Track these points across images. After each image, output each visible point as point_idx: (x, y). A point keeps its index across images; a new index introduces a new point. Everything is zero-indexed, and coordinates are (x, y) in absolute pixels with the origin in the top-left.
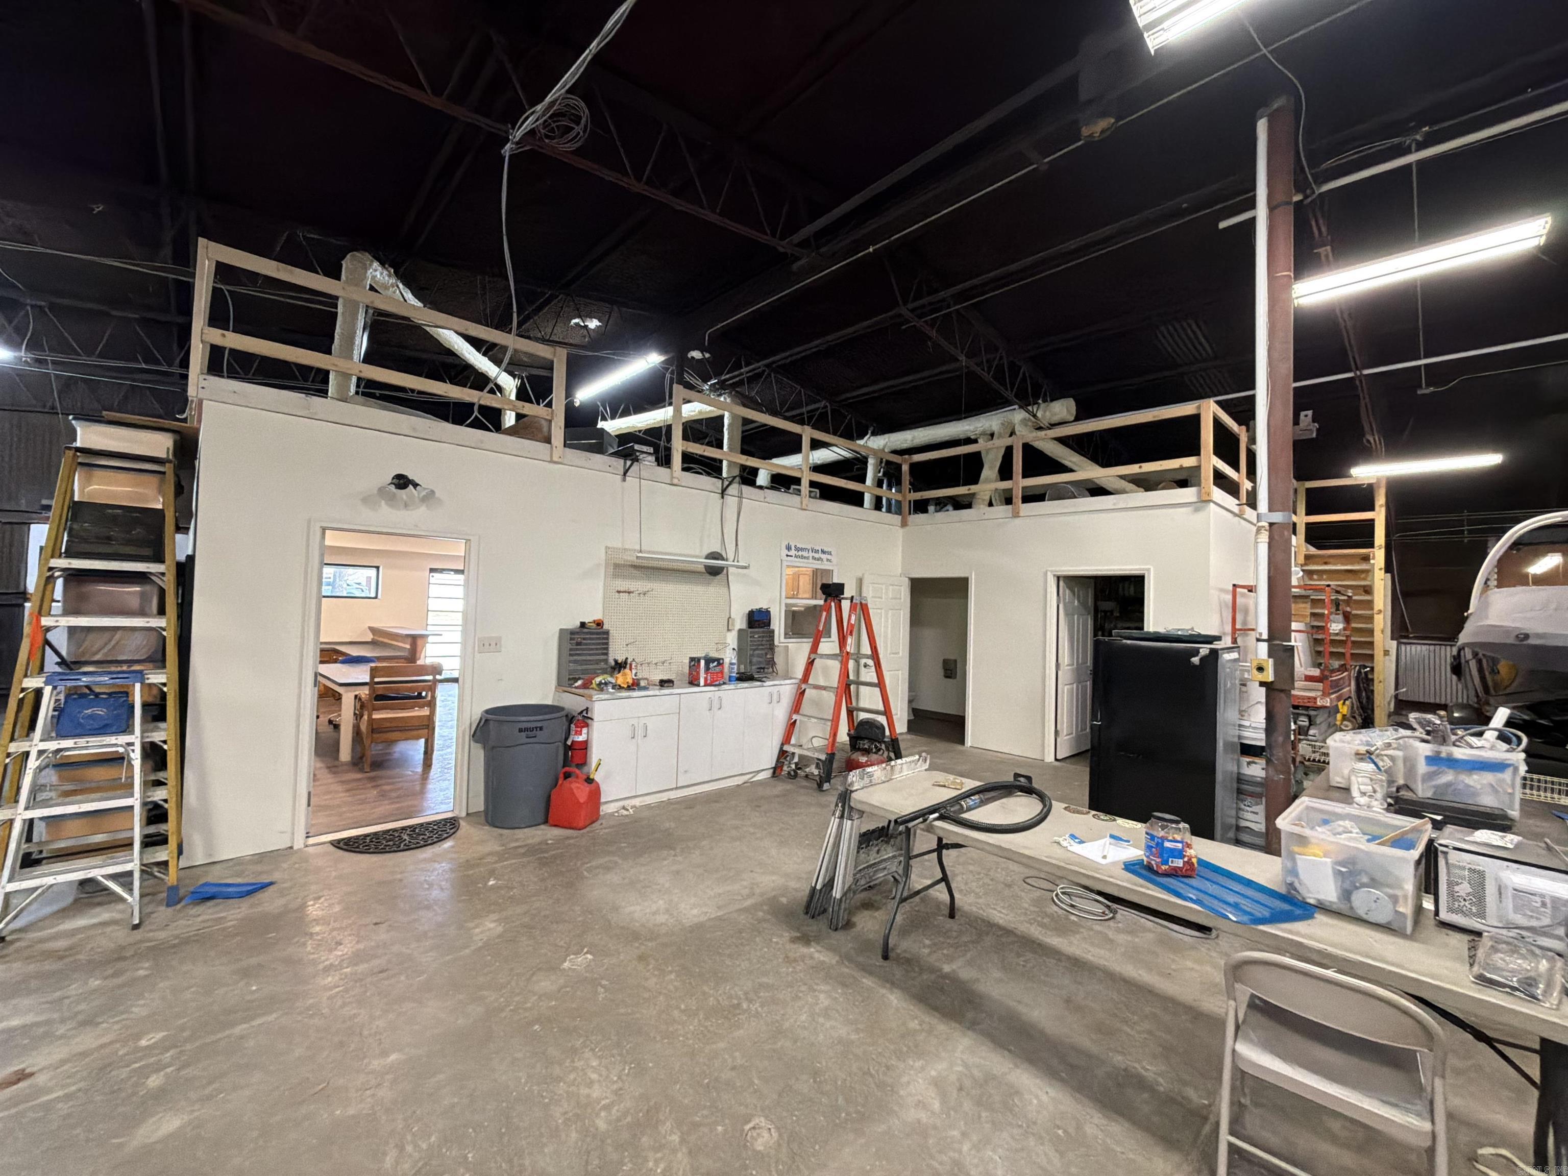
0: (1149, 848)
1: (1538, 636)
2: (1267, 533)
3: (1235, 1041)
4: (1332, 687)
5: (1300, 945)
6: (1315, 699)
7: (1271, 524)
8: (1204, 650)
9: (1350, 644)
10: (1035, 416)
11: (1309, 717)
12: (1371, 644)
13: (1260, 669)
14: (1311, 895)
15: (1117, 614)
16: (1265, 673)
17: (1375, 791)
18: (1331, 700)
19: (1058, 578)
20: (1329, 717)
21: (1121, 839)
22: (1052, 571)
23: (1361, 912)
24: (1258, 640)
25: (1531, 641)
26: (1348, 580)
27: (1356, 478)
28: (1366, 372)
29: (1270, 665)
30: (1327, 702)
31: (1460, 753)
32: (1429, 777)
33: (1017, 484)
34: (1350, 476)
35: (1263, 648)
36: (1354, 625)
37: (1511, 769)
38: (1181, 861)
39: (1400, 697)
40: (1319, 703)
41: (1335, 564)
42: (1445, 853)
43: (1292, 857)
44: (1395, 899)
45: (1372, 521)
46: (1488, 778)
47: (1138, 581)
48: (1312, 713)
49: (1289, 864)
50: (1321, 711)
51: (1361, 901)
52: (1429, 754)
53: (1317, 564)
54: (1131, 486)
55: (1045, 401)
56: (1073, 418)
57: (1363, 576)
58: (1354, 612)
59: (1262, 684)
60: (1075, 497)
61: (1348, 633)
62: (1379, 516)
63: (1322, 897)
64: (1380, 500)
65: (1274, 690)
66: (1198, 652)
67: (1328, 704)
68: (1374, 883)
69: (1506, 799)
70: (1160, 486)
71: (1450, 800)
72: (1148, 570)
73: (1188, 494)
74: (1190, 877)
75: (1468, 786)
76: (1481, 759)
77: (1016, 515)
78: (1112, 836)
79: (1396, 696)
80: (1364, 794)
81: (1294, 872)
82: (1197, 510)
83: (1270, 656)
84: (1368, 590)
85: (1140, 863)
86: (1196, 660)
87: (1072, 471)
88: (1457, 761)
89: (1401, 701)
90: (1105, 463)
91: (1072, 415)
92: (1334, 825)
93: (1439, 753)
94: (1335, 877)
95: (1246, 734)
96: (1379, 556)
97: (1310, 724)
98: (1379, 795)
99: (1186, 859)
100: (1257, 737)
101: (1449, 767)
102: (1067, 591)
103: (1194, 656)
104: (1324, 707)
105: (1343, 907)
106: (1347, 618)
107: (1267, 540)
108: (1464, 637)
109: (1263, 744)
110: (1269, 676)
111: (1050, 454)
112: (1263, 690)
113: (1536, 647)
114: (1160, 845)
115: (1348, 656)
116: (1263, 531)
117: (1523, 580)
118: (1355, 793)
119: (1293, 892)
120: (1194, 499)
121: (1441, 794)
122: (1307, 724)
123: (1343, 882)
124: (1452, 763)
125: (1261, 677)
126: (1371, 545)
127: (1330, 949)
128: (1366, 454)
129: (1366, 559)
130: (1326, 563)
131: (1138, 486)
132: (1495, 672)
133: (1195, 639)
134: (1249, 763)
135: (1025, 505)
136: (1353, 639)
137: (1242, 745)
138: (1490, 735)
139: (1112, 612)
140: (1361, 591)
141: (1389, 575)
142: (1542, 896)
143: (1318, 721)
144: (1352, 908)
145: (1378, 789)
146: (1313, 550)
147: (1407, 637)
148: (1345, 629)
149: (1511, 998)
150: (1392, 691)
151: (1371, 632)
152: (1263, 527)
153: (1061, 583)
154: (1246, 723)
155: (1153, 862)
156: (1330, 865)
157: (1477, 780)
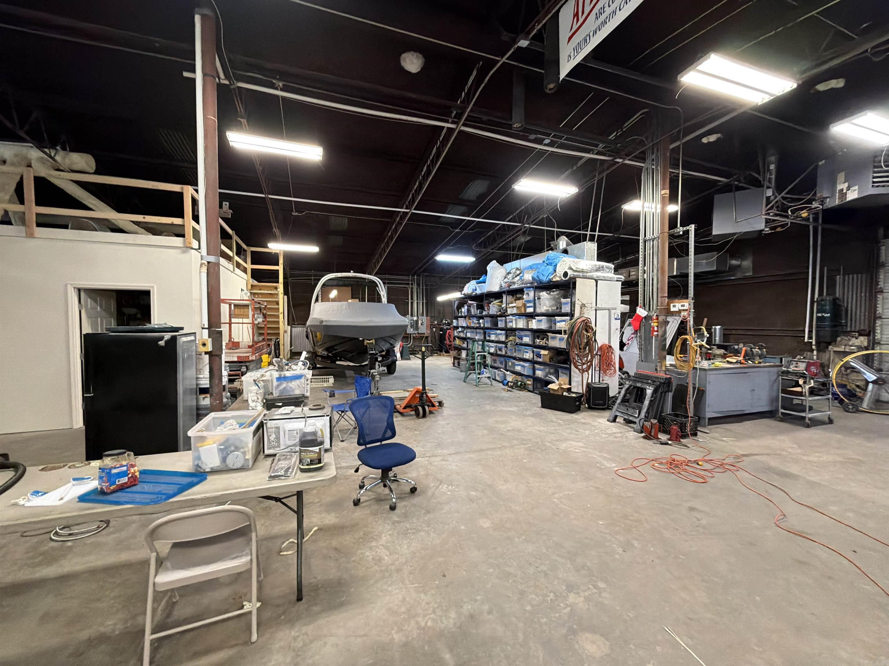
0: (101, 478)
1: (326, 321)
2: (206, 267)
3: (156, 576)
4: (256, 350)
5: (193, 500)
6: (249, 357)
7: (208, 263)
8: (167, 336)
9: (266, 328)
10: (53, 158)
11: (247, 367)
12: (279, 328)
13: (204, 345)
14: (207, 467)
15: (139, 316)
16: (206, 346)
17: (258, 399)
18: (256, 356)
19: (79, 290)
20: (257, 365)
21: (83, 479)
22: (71, 285)
23: (231, 466)
24: (203, 328)
25: (324, 324)
26: (269, 298)
27: (271, 249)
28: (270, 196)
29: (209, 342)
30: (254, 358)
31: (288, 374)
32: (278, 386)
33: (30, 209)
34: (268, 247)
35: (206, 332)
36: (268, 320)
37: (304, 377)
38: (127, 478)
39: (293, 351)
40: (250, 359)
41: (264, 290)
42: (266, 423)
43: (197, 450)
44: (244, 453)
45: (278, 271)
46: (298, 382)
47: (147, 294)
48: (248, 364)
49: (196, 454)
50: (252, 363)
51: (231, 461)
52: (278, 376)
53: (257, 290)
54: (143, 230)
55: (64, 149)
56: (93, 171)
57: (276, 296)
58: (268, 313)
59: (206, 353)
60: (96, 230)
61: (265, 323)
62: (280, 268)
63: (212, 466)
64: (281, 261)
65: (213, 355)
66: (163, 337)
67: (254, 359)
68: (237, 449)
69: (303, 389)
70: (164, 234)
71: (286, 395)
72: (153, 287)
73: (178, 241)
74: (135, 485)
75: (291, 387)
76: (295, 375)
77: (30, 235)
78: (74, 479)
79: (291, 350)
80: (253, 401)
81: (199, 458)
82: (184, 252)
83: (209, 337)
84: (277, 303)
85: (95, 492)
86: (162, 343)
87: (91, 209)
88: (287, 377)
89: (293, 352)
90: (120, 209)
91: (92, 169)
92: (225, 424)
93: (280, 375)
94: (218, 452)
95: (201, 382)
96: (281, 286)
97: (247, 370)
98: (260, 400)
99: (130, 476)
100: (205, 383)
101: (285, 381)
102: (89, 300)
103: (161, 340)
104: (253, 361)
105: (223, 467)
106: (265, 316)
107: (206, 271)
108: (308, 323)
109: (208, 386)
110: (209, 348)
111: (70, 193)
112: (207, 356)
113: (326, 326)
114: (109, 474)
115: (266, 334)
116: (204, 266)
117: (328, 300)
118: (250, 402)
119: (199, 469)
120: (181, 245)
121: (283, 393)
122: (245, 370)
123: (222, 453)
124: (285, 378)
125: (204, 349)
126: (278, 282)
127: (207, 495)
128: (274, 238)
129: (276, 288)
130: (260, 290)
131: (147, 231)
132: (316, 336)
133: (164, 330)
134: (204, 398)
135: (39, 228)
136: (268, 326)
137: (200, 389)
138: (300, 363)
139: (135, 315)
140: (275, 304)
141: (286, 297)
142: (297, 430)
143: (251, 367)
144: (227, 466)
145: (259, 397)
146: (256, 283)
147: (295, 324)
148: (263, 321)
149: (280, 481)
150: (289, 348)
151: (278, 322)
152: (204, 263)
153: (82, 294)
154: (201, 376)
155: (104, 487)
156: (216, 447)
157: (294, 384)
